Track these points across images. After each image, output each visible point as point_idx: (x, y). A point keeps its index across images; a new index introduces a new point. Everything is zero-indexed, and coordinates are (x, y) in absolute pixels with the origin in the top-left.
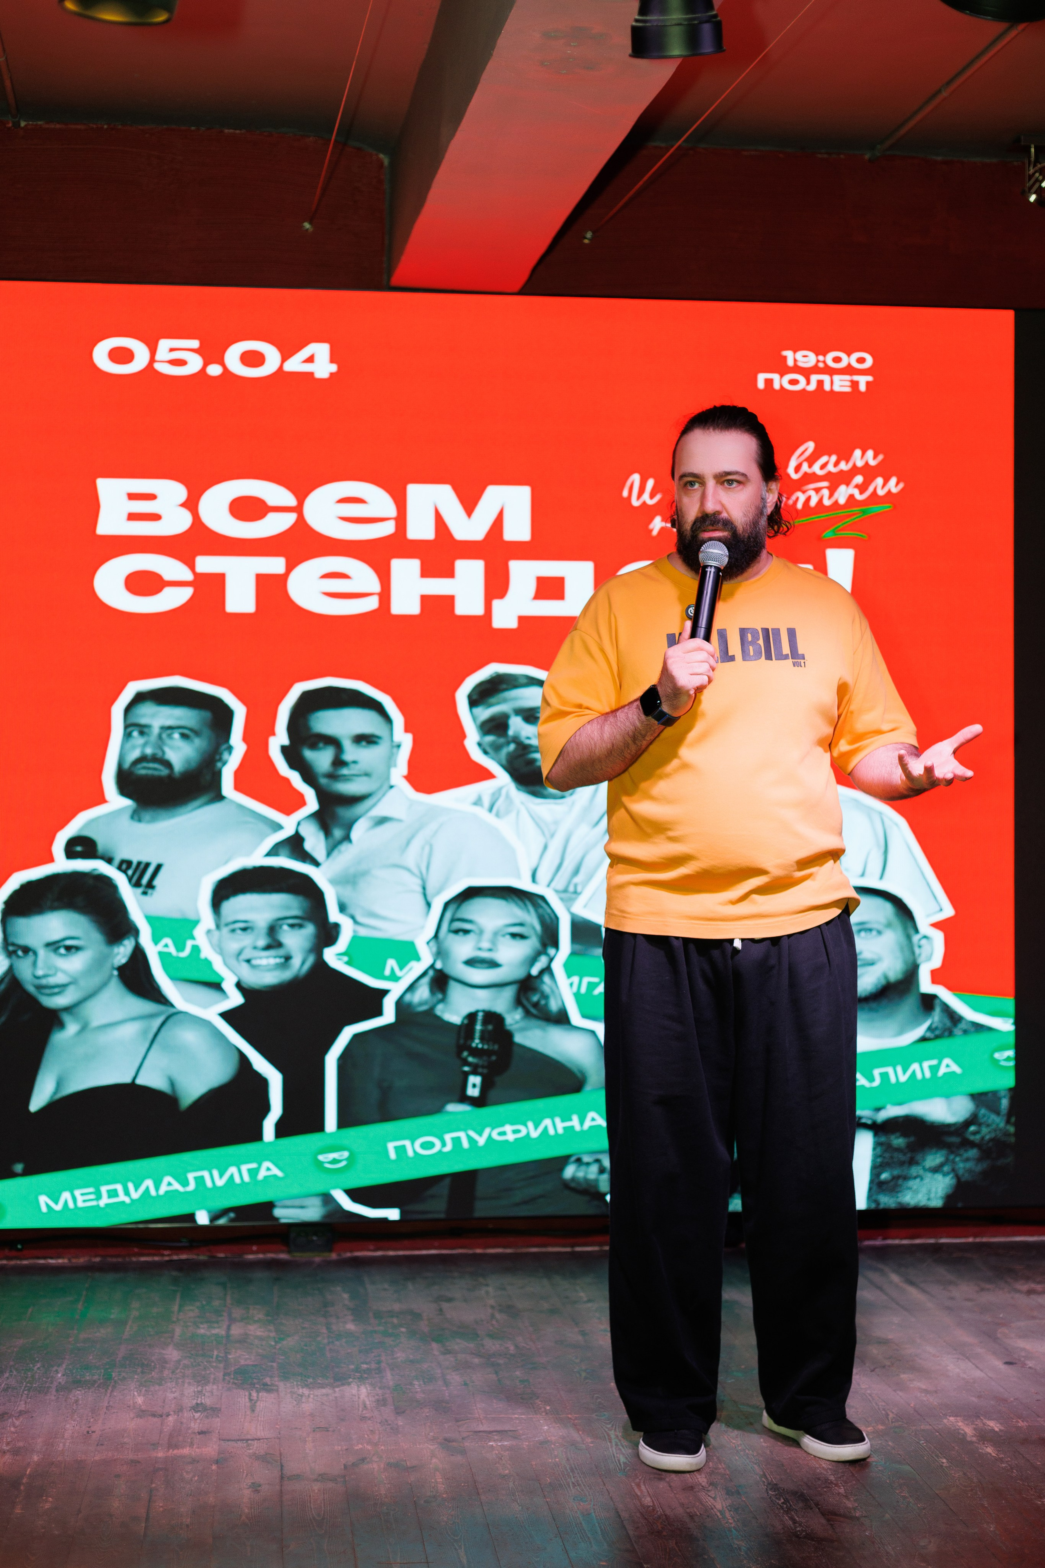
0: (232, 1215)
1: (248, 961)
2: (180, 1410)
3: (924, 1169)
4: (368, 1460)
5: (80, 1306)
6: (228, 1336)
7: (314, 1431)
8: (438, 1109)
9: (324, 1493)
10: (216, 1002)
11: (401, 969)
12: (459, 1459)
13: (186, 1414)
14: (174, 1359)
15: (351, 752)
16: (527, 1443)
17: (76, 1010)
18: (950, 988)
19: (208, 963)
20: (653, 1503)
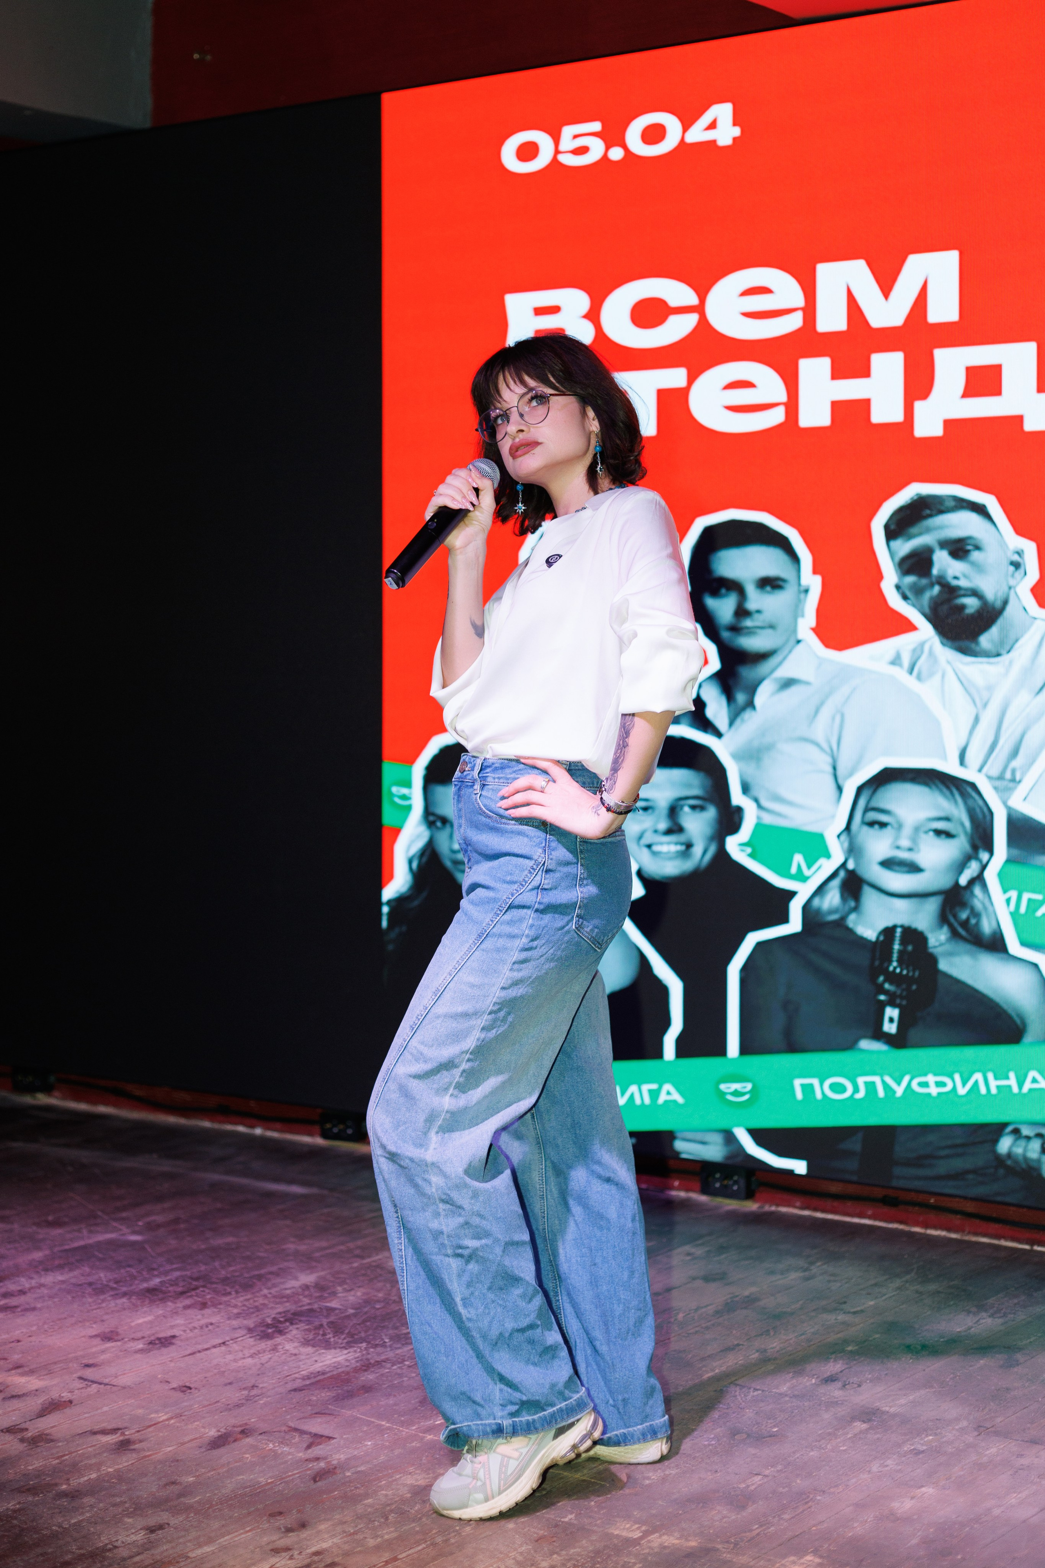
1: (649, 846)
8: (850, 1045)
11: (809, 867)
15: (755, 599)
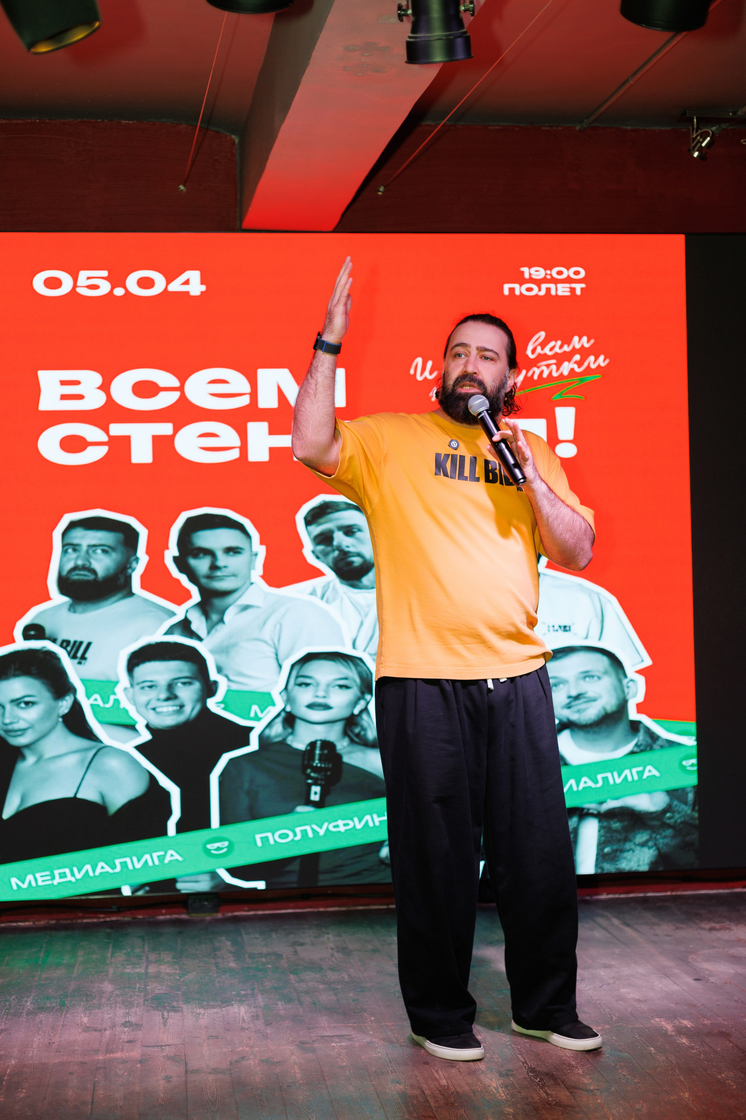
0: (147, 888)
1: (154, 709)
2: (113, 1026)
3: (634, 843)
4: (247, 1058)
5: (42, 955)
6: (146, 973)
7: (208, 1039)
8: (290, 811)
9: (216, 1082)
10: (132, 739)
11: (262, 712)
12: (310, 1055)
13: (118, 1029)
14: (109, 991)
15: (222, 560)
16: (358, 1044)
17: (33, 747)
18: (650, 716)
19: (126, 711)
20: (448, 1083)
